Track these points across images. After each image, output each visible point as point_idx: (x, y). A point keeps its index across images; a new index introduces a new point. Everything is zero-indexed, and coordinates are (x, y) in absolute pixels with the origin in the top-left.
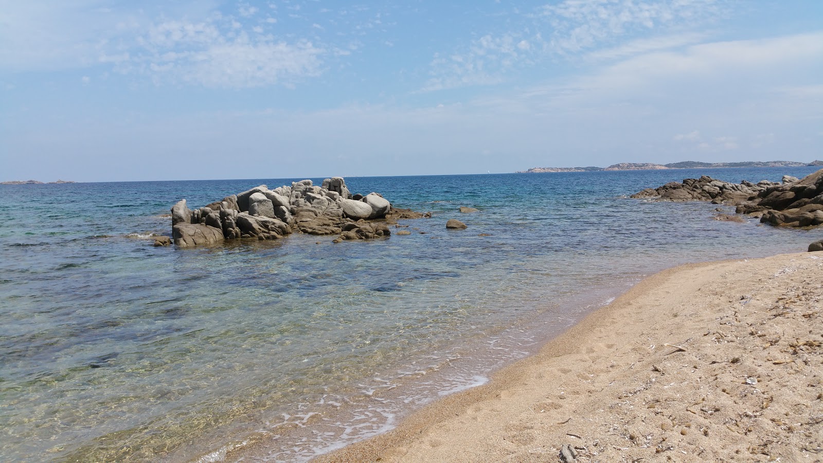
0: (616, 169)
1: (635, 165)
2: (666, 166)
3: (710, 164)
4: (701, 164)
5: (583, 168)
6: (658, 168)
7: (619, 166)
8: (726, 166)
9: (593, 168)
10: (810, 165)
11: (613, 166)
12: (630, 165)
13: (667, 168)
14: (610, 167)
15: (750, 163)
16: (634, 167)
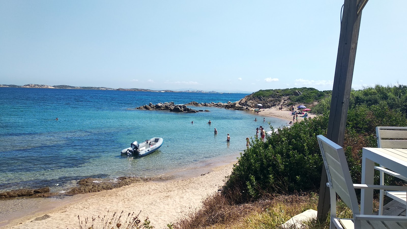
0: (28, 87)
1: (38, 85)
2: (53, 86)
3: (74, 87)
4: (70, 87)
5: (7, 85)
6: (50, 87)
7: (29, 85)
8: (81, 88)
9: (14, 86)
10: (117, 90)
11: (26, 85)
12: (35, 85)
13: (54, 88)
14: (24, 86)
15: (92, 88)
16: (37, 86)
